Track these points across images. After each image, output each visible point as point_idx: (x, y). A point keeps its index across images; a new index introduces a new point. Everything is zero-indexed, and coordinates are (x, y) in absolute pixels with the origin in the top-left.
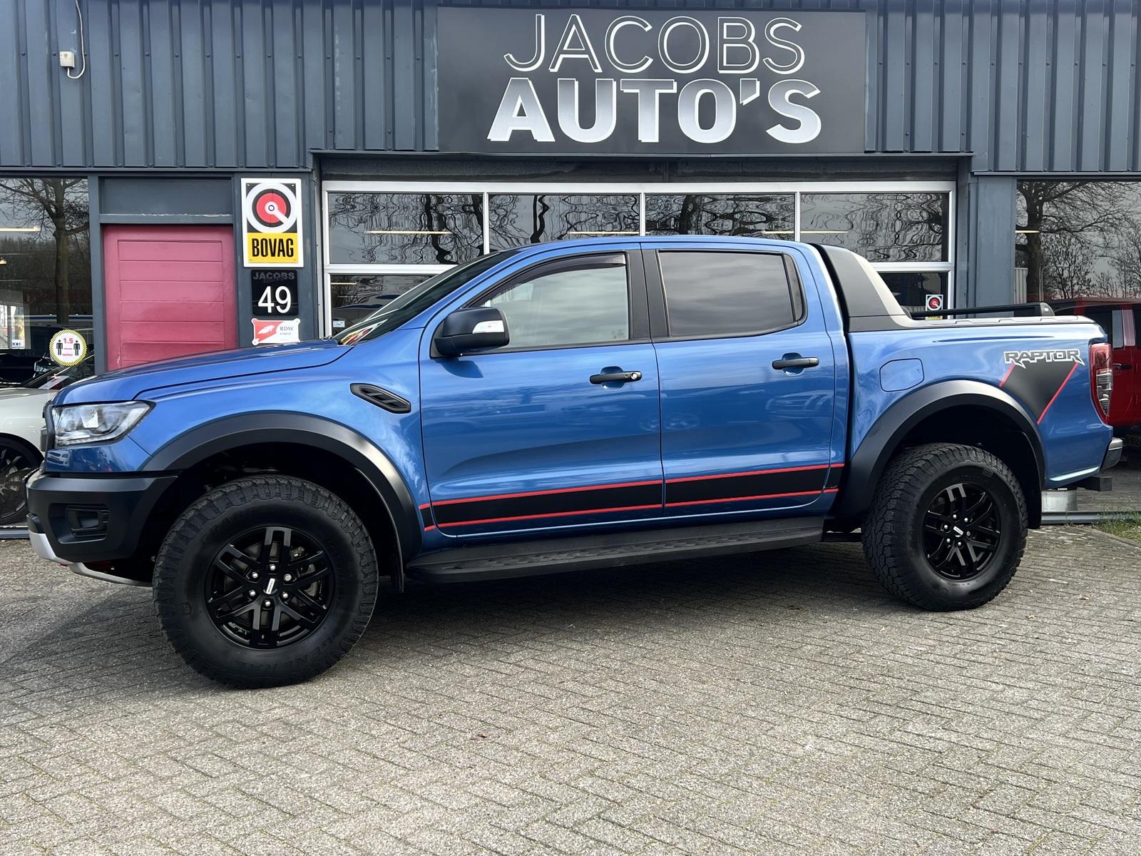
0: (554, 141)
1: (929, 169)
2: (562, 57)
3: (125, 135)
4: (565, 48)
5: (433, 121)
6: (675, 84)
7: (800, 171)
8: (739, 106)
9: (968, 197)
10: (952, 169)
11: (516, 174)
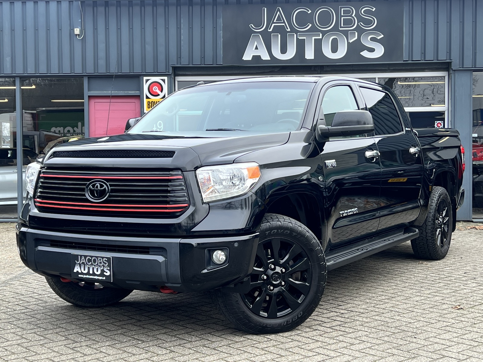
1: (436, 67)
2: (273, 25)
3: (99, 60)
4: (275, 21)
5: (220, 52)
6: (321, 35)
7: (378, 69)
8: (348, 43)
9: (451, 79)
10: (446, 66)
11: (255, 72)
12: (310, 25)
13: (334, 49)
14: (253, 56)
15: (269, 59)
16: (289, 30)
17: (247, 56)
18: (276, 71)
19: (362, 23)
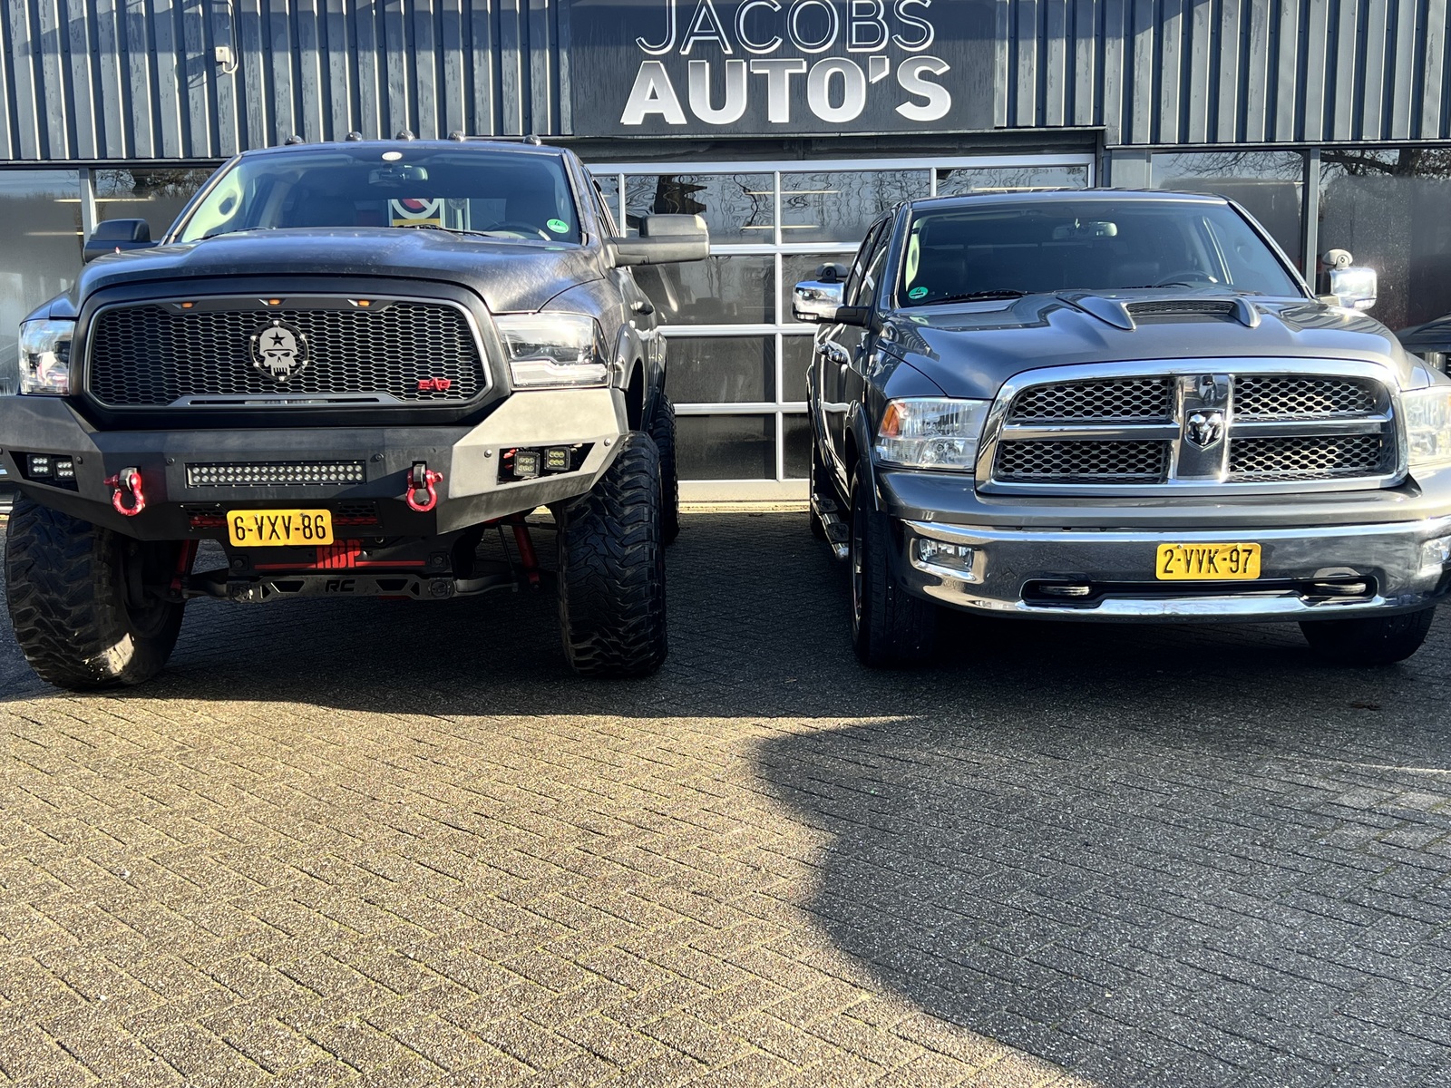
0: (685, 122)
1: (1064, 142)
2: (692, 39)
4: (696, 30)
5: (568, 106)
6: (805, 64)
7: (935, 147)
8: (869, 84)
9: (1102, 170)
10: (1091, 141)
11: (652, 155)
12: (780, 40)
13: (836, 98)
14: (647, 115)
15: (683, 121)
16: (729, 51)
17: (633, 116)
18: (701, 151)
19: (899, 37)
